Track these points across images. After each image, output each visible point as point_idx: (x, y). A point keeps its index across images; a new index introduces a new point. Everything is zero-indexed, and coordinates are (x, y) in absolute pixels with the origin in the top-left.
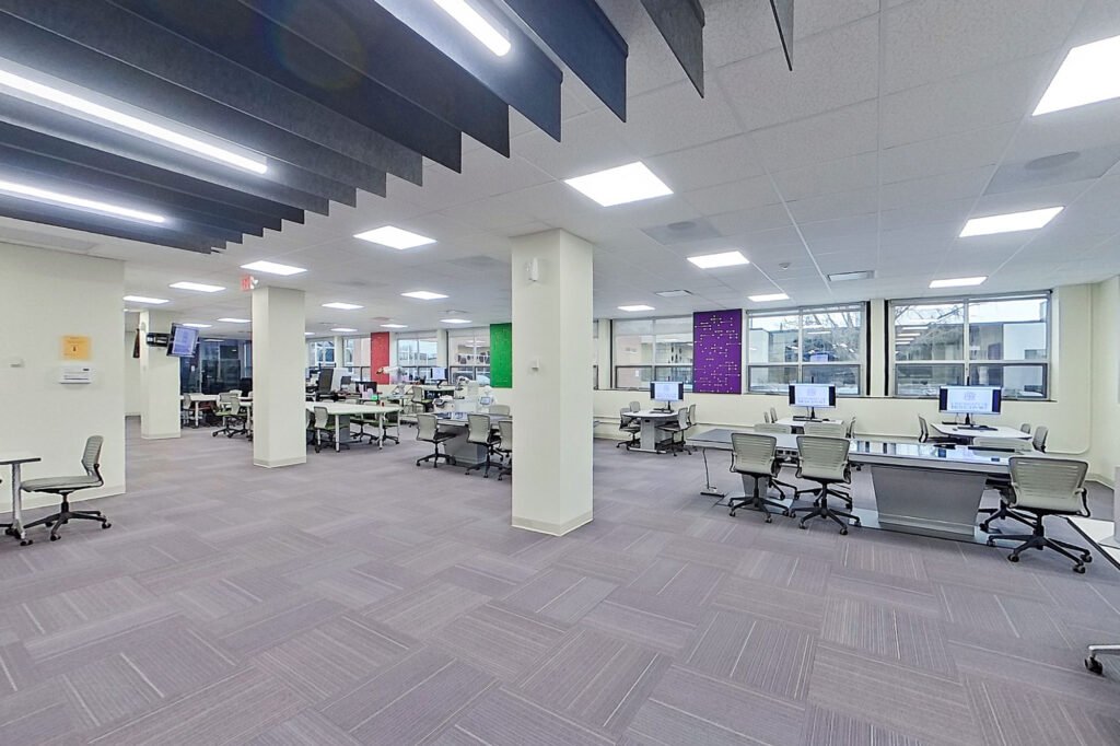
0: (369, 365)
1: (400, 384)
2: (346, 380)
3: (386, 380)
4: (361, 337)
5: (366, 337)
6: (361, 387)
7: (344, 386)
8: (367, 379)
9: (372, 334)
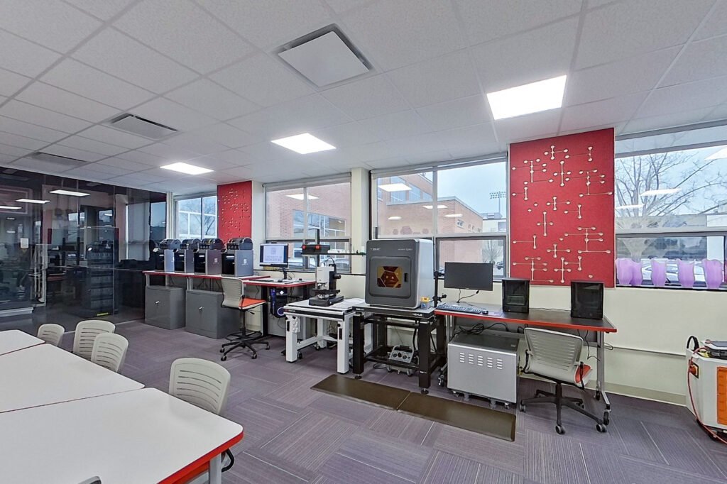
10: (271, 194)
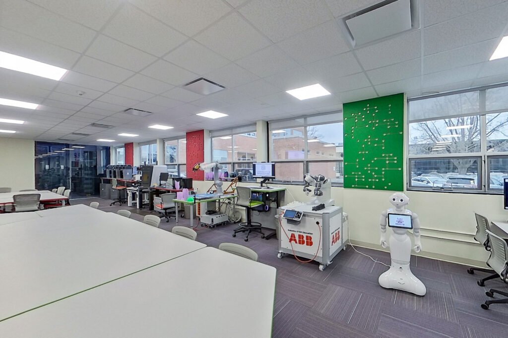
0: (185, 162)
1: (218, 182)
2: (164, 177)
3: (201, 176)
4: (177, 138)
5: (182, 137)
6: (177, 184)
7: (163, 182)
8: (183, 175)
9: (187, 133)
10: (143, 147)
